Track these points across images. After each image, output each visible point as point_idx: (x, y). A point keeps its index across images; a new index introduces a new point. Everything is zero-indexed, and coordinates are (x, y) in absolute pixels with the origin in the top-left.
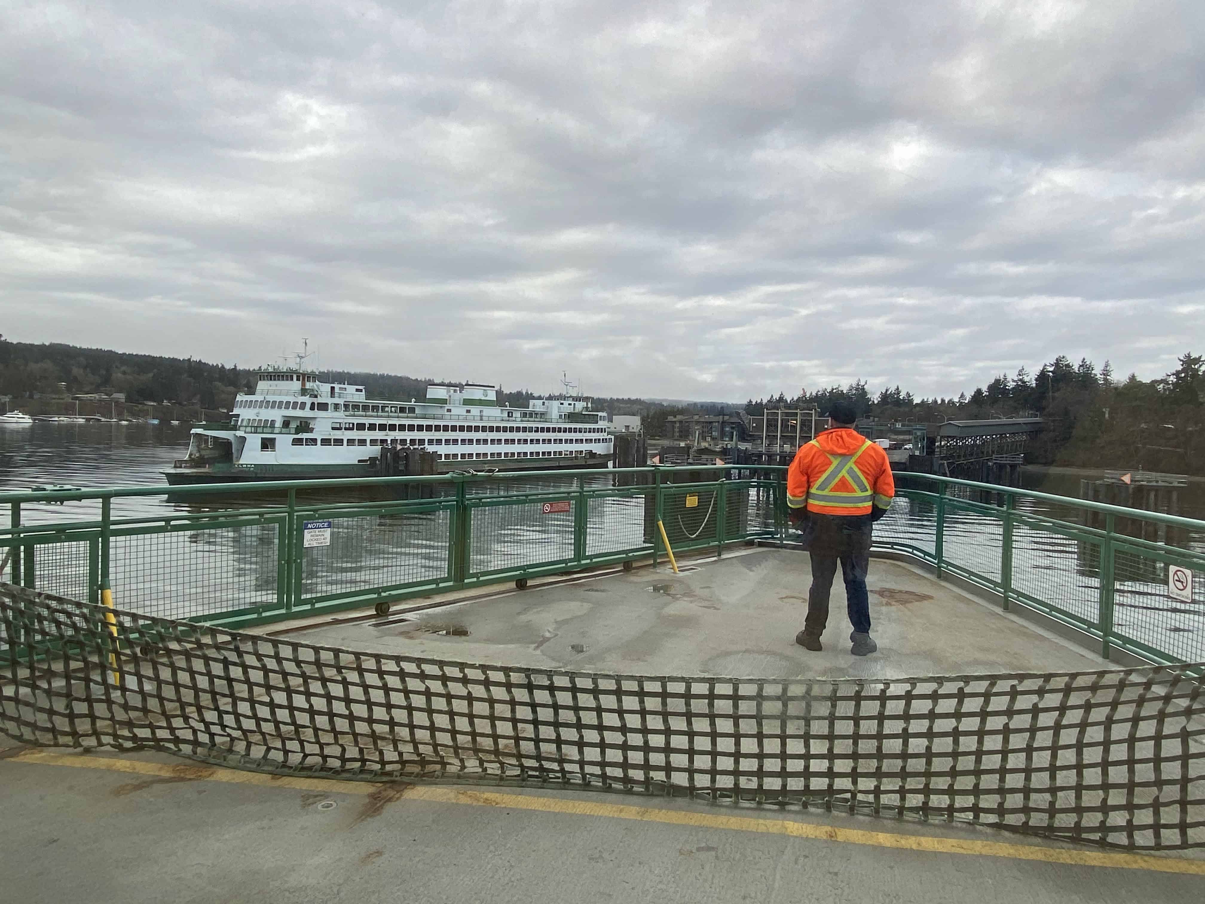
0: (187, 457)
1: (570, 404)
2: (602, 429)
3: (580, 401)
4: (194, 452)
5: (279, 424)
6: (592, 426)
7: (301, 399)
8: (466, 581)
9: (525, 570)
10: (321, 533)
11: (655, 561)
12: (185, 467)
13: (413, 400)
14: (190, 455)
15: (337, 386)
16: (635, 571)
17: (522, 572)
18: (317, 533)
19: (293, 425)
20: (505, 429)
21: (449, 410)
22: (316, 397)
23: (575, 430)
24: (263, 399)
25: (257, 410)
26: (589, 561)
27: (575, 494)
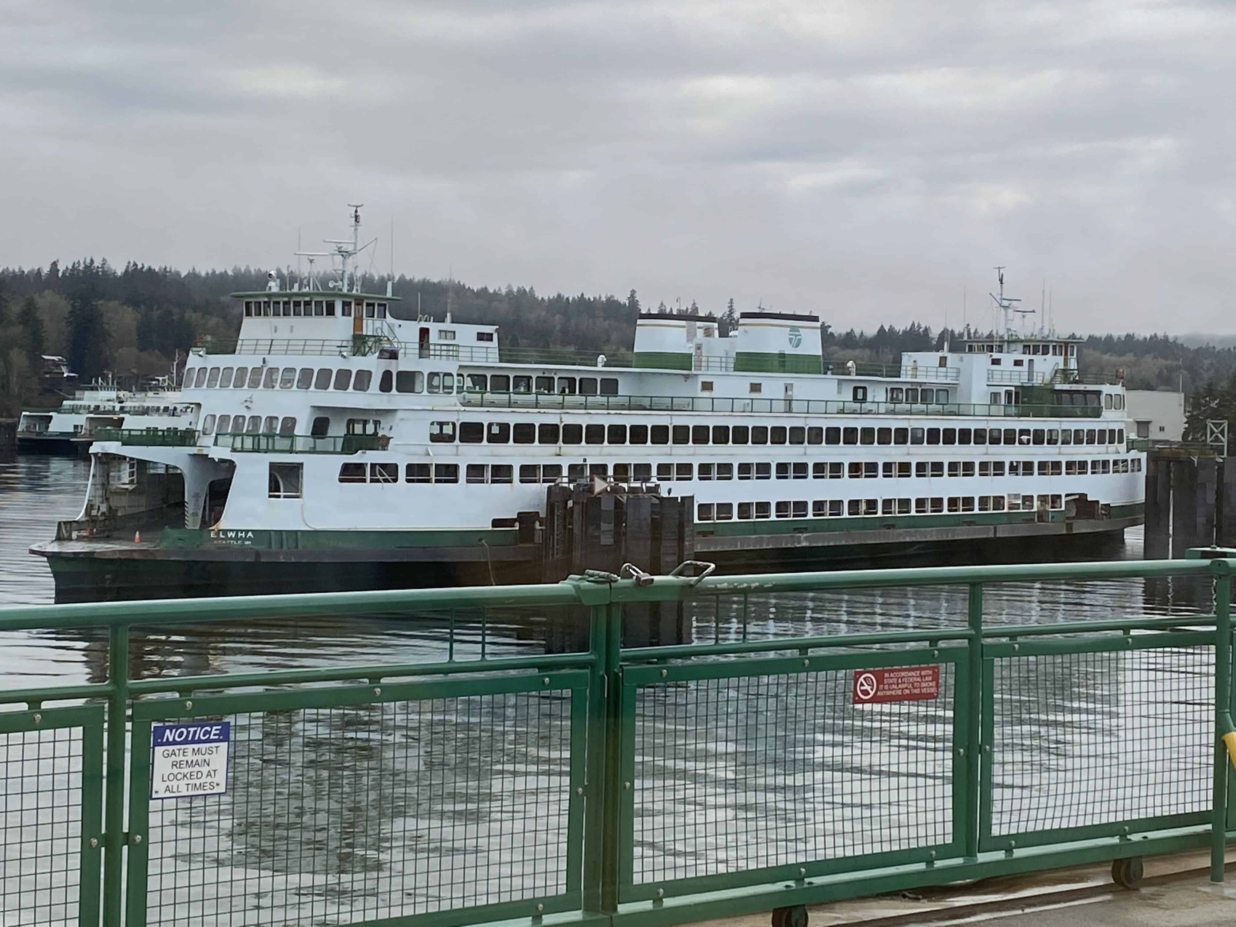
0: (80, 516)
1: (1018, 363)
2: (1112, 431)
3: (1045, 352)
4: (97, 502)
5: (303, 428)
6: (1086, 424)
7: (356, 364)
8: (623, 909)
9: (799, 880)
10: (200, 757)
11: (1217, 859)
12: (79, 539)
13: (601, 358)
14: (90, 507)
15: (434, 328)
16: (1153, 889)
17: (792, 883)
18: (190, 757)
19: (337, 430)
20: (850, 436)
21: (707, 386)
22: (394, 355)
23: (1038, 438)
24: (259, 364)
25: (245, 393)
26: (1001, 855)
27: (955, 643)
